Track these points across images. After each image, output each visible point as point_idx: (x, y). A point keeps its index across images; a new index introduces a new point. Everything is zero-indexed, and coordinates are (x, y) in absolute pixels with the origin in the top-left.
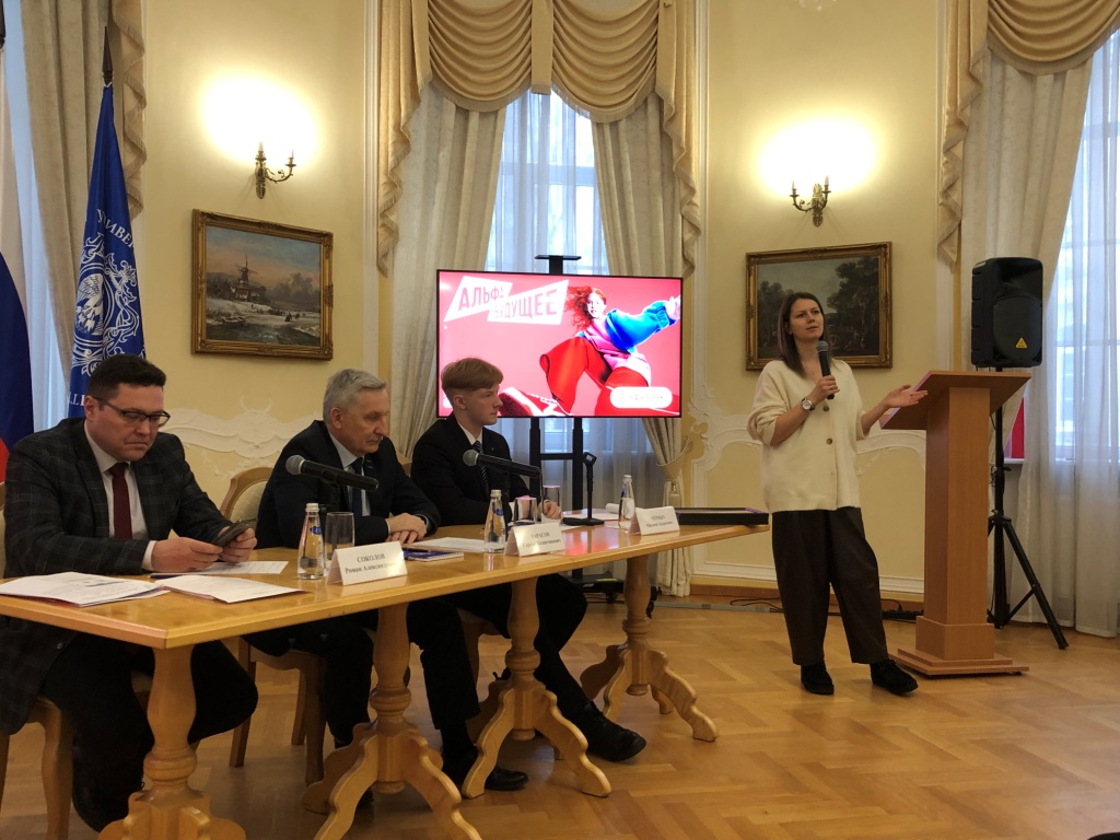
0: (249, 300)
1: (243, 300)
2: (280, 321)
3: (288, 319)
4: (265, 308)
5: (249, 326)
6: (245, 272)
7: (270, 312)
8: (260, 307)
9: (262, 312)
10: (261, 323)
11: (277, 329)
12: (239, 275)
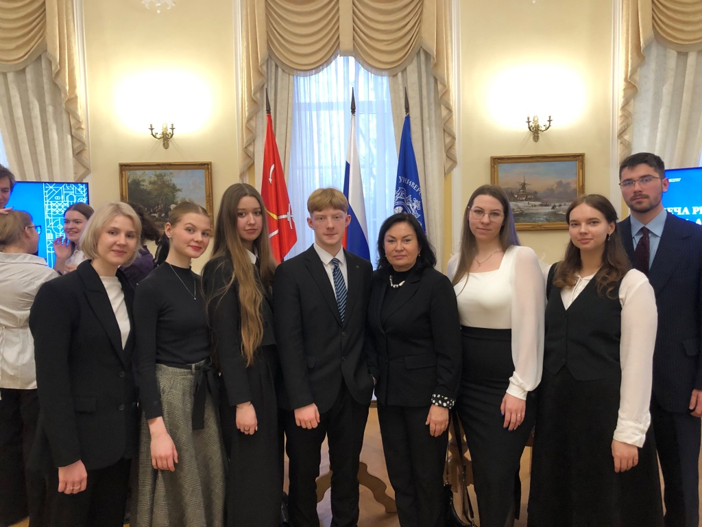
0: (526, 200)
1: (523, 200)
2: (548, 209)
3: (553, 208)
4: (538, 203)
5: (526, 214)
6: (524, 185)
7: (541, 205)
8: (533, 203)
9: (535, 206)
10: (534, 212)
11: (545, 214)
12: (521, 187)
